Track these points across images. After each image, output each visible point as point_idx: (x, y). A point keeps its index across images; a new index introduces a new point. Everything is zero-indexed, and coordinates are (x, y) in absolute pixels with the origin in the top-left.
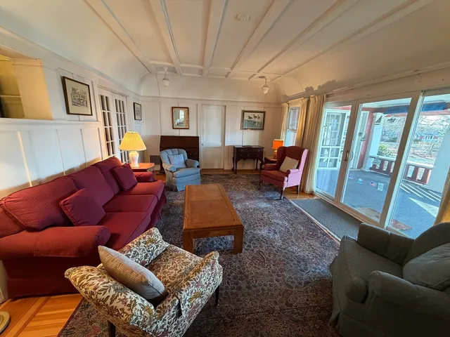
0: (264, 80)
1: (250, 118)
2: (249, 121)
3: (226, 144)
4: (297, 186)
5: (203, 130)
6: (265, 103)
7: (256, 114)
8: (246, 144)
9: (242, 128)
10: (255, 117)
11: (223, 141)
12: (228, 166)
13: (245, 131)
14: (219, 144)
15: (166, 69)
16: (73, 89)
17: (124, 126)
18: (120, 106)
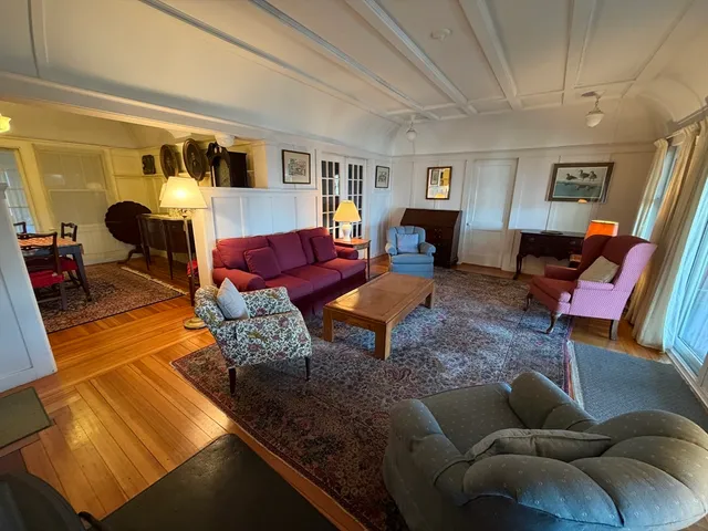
0: (594, 99)
1: (570, 177)
2: (567, 184)
3: (510, 227)
4: (612, 321)
5: (472, 201)
6: (615, 144)
7: (587, 170)
8: (552, 228)
9: (550, 198)
10: (585, 176)
11: (507, 220)
12: (508, 264)
13: (556, 204)
14: (498, 224)
15: (413, 117)
16: (292, 160)
17: (358, 195)
18: (357, 172)
